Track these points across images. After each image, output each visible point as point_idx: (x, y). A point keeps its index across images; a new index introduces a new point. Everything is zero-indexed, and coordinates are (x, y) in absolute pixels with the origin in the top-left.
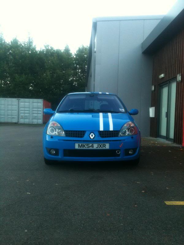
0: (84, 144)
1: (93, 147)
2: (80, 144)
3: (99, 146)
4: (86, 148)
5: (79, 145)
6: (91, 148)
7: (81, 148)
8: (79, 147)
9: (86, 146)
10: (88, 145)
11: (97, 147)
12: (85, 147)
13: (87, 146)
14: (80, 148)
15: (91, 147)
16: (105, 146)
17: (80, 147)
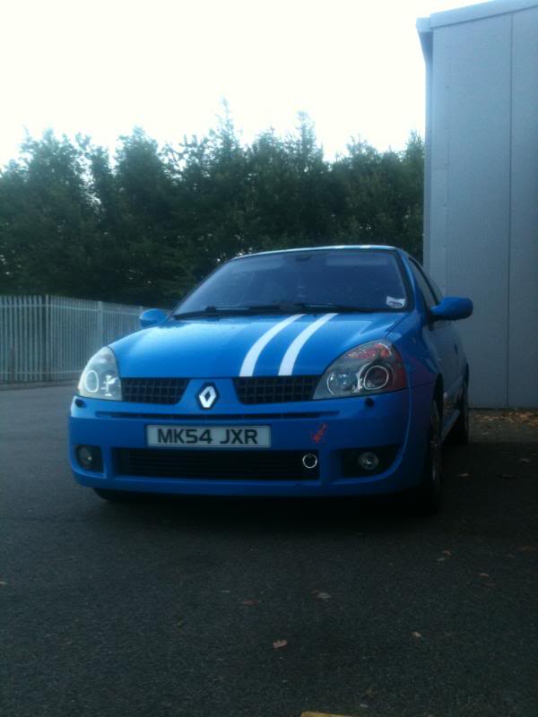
0: (179, 430)
1: (209, 440)
2: (165, 430)
3: (232, 437)
4: (184, 442)
5: (160, 432)
6: (202, 444)
7: (169, 444)
8: (160, 441)
9: (183, 436)
10: (192, 433)
11: (224, 439)
12: (182, 441)
13: (188, 436)
14: (163, 444)
15: (201, 439)
16: (253, 438)
17: (165, 441)
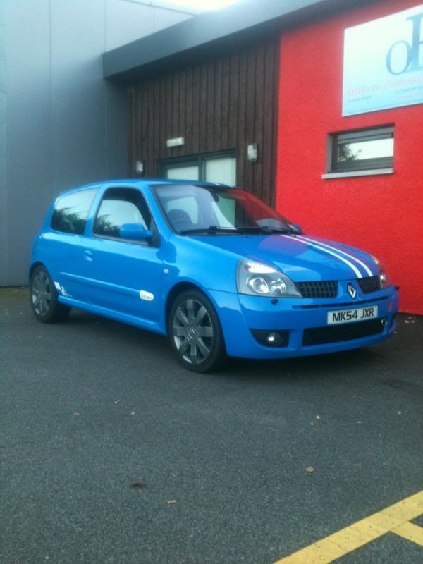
0: (343, 312)
1: (356, 317)
2: (337, 313)
3: (365, 313)
4: (345, 320)
5: (334, 315)
6: (353, 320)
8: (334, 321)
9: (345, 316)
11: (362, 315)
13: (348, 315)
15: (353, 317)
16: (372, 313)
